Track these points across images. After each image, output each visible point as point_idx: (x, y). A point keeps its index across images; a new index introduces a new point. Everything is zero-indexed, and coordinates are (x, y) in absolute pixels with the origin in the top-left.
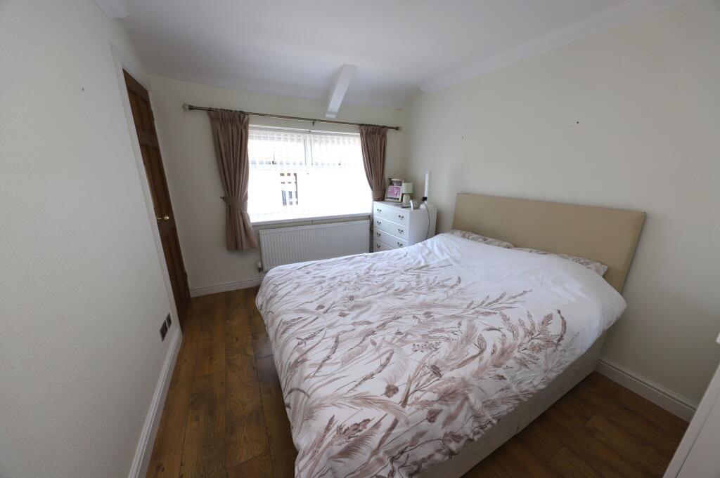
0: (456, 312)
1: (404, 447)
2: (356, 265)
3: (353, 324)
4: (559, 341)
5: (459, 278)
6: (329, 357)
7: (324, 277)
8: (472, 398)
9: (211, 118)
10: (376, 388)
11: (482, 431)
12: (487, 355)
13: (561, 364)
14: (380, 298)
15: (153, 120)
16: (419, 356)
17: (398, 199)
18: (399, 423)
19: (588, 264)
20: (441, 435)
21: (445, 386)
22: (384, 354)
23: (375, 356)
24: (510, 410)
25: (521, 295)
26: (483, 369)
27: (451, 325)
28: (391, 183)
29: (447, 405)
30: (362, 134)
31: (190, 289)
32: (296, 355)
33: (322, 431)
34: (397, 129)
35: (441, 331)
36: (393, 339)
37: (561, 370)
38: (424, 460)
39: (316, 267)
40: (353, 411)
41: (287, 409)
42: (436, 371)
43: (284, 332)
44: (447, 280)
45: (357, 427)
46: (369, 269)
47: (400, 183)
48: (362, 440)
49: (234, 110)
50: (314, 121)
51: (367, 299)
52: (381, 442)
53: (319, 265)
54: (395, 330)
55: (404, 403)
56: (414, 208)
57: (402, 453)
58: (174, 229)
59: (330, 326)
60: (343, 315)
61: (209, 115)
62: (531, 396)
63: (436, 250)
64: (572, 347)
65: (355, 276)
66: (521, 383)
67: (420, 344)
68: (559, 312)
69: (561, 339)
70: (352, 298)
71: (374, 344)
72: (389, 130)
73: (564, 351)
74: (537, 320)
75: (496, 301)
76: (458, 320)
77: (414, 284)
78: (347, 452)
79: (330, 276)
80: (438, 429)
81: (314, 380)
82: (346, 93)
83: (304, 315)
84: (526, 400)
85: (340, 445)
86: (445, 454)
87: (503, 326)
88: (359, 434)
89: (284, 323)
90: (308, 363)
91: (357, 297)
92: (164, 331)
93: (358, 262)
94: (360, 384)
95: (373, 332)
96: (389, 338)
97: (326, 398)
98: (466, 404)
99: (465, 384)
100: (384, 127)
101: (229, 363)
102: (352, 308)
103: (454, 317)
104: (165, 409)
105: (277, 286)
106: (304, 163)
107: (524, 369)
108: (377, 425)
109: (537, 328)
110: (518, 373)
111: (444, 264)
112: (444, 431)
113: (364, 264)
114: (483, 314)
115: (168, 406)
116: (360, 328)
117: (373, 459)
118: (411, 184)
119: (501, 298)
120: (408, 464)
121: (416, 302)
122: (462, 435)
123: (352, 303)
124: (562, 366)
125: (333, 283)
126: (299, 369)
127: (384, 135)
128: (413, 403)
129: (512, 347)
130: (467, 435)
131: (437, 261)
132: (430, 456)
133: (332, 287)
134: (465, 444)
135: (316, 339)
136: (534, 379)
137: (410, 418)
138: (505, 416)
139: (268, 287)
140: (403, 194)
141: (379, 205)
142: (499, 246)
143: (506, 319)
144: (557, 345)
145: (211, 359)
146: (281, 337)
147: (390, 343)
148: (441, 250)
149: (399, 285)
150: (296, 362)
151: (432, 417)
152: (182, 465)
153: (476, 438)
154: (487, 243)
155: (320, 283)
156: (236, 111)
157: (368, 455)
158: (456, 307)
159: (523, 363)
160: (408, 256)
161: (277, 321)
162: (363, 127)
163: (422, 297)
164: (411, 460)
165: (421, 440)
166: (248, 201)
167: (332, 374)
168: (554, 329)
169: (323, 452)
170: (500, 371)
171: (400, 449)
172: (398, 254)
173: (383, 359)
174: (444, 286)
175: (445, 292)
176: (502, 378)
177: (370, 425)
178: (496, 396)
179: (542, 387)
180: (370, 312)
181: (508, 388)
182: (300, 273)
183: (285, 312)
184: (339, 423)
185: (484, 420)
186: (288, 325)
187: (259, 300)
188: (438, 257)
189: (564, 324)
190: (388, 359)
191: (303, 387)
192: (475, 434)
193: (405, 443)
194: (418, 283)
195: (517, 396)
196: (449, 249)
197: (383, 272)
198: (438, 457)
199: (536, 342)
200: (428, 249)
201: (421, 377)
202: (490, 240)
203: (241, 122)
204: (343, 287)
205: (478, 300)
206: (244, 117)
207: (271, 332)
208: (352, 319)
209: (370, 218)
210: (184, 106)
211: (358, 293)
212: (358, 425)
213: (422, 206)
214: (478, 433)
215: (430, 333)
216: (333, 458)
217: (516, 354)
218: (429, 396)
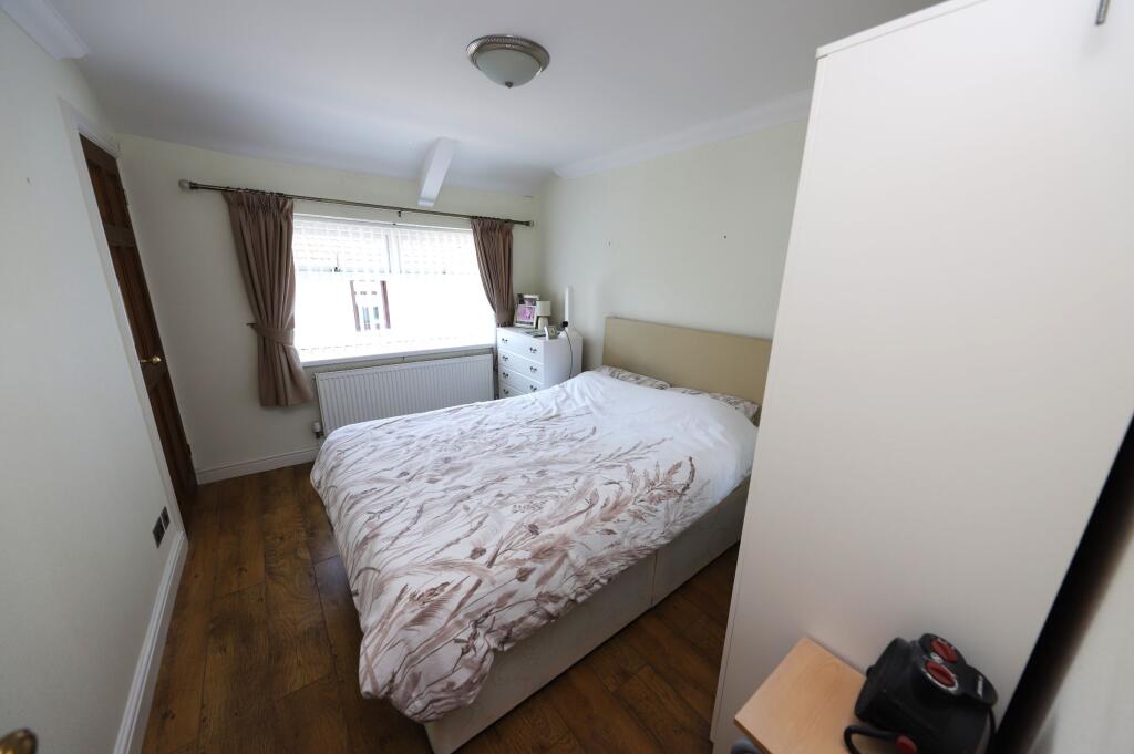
0: (576, 467)
1: (489, 609)
2: (461, 419)
3: (445, 491)
4: (684, 490)
5: (595, 429)
6: (408, 529)
7: (412, 436)
8: (572, 554)
9: (229, 203)
10: (461, 552)
11: (587, 592)
12: (596, 510)
13: (686, 516)
14: (484, 458)
15: (126, 204)
16: (519, 516)
17: (532, 324)
18: (482, 585)
19: (737, 403)
20: (535, 594)
21: (541, 543)
22: (476, 518)
23: (465, 522)
24: (623, 568)
25: (658, 443)
26: (588, 524)
27: (565, 482)
28: (522, 302)
29: (541, 562)
30: (475, 231)
31: (197, 472)
32: (366, 531)
33: (393, 602)
34: (527, 224)
35: (553, 489)
36: (492, 502)
37: (687, 522)
38: (514, 624)
39: (402, 425)
40: (431, 577)
41: (355, 599)
42: (534, 529)
43: (349, 509)
44: (580, 431)
45: (433, 592)
46: (479, 423)
47: (533, 302)
48: (438, 605)
49: (267, 190)
50: (401, 210)
51: (467, 460)
52: (461, 605)
53: (407, 421)
54: (496, 492)
55: (491, 563)
56: (551, 338)
57: (487, 615)
58: (166, 377)
59: (414, 496)
60: (432, 481)
61: (227, 199)
62: (649, 552)
63: (576, 395)
64: (701, 497)
65: (456, 433)
66: (635, 538)
67: (522, 505)
68: (691, 459)
69: (687, 487)
70: (447, 460)
71: (467, 509)
72: (517, 226)
73: (691, 501)
74: (663, 470)
75: (625, 453)
76: (575, 477)
77: (533, 439)
78: (421, 619)
79: (421, 435)
80: (530, 588)
81: (387, 553)
82: (448, 172)
83: (378, 486)
84: (642, 557)
85: (413, 612)
86: (542, 617)
87: (624, 479)
88: (435, 598)
89: (352, 497)
90: (380, 538)
91: (455, 458)
92: (159, 533)
93: (465, 415)
94: (442, 550)
95: (469, 497)
96: (485, 502)
97: (399, 569)
98: (566, 562)
99: (566, 541)
100: (508, 221)
101: (270, 572)
102: (447, 473)
103: (572, 473)
104: (168, 643)
105: (343, 452)
106: (387, 271)
107: (638, 522)
108: (456, 588)
109: (661, 477)
110: (632, 527)
111: (583, 412)
112: (538, 590)
113: (473, 416)
114: (607, 467)
115: (173, 640)
116: (453, 494)
117: (452, 621)
118: (548, 303)
119: (635, 448)
120: (494, 628)
121: (532, 459)
122: (561, 595)
123: (448, 466)
124: (688, 518)
125: (424, 443)
126: (368, 546)
127: (509, 233)
128: (501, 563)
129: (628, 499)
130: (566, 595)
131: (574, 408)
132: (522, 619)
133: (422, 449)
134: (565, 606)
135: (394, 512)
136: (652, 532)
137: (496, 578)
138: (616, 575)
139: (328, 456)
140: (538, 317)
141: (505, 333)
142: (651, 386)
143: (630, 471)
144: (681, 495)
145: (241, 570)
146: (346, 514)
147: (488, 507)
148: (582, 395)
149: (513, 441)
150: (366, 540)
151: (523, 576)
152: (203, 707)
153: (580, 599)
154: (639, 384)
155: (407, 444)
156: (272, 193)
157: (446, 618)
158: (577, 462)
159: (637, 516)
160: (537, 404)
161: (342, 497)
162: (474, 221)
163: (540, 454)
164: (498, 623)
165: (511, 602)
166: (295, 330)
167: (410, 545)
168: (681, 478)
169: (392, 623)
170: (609, 525)
171: (484, 612)
172: (524, 402)
173: (475, 523)
174: (572, 439)
175: (571, 446)
176: (610, 532)
177: (447, 589)
178: (604, 552)
179: (663, 542)
180: (469, 475)
181: (618, 543)
182: (378, 433)
183: (352, 485)
184: (412, 591)
185: (588, 579)
186: (356, 499)
187: (316, 475)
188: (576, 404)
189: (693, 472)
190: (480, 523)
191: (372, 564)
192: (578, 595)
193: (490, 605)
194: (540, 437)
195: (629, 551)
196: (592, 393)
197: (498, 426)
198: (533, 620)
199: (655, 492)
200: (567, 393)
201: (516, 537)
202: (643, 378)
203: (281, 210)
204: (438, 448)
205: (607, 452)
206: (285, 203)
207: (333, 514)
208: (445, 485)
209: (493, 351)
210: (181, 184)
211: (456, 454)
212: (435, 589)
213: (562, 335)
214: (582, 594)
215: (538, 492)
216: (406, 627)
217: (631, 507)
218: (522, 554)
